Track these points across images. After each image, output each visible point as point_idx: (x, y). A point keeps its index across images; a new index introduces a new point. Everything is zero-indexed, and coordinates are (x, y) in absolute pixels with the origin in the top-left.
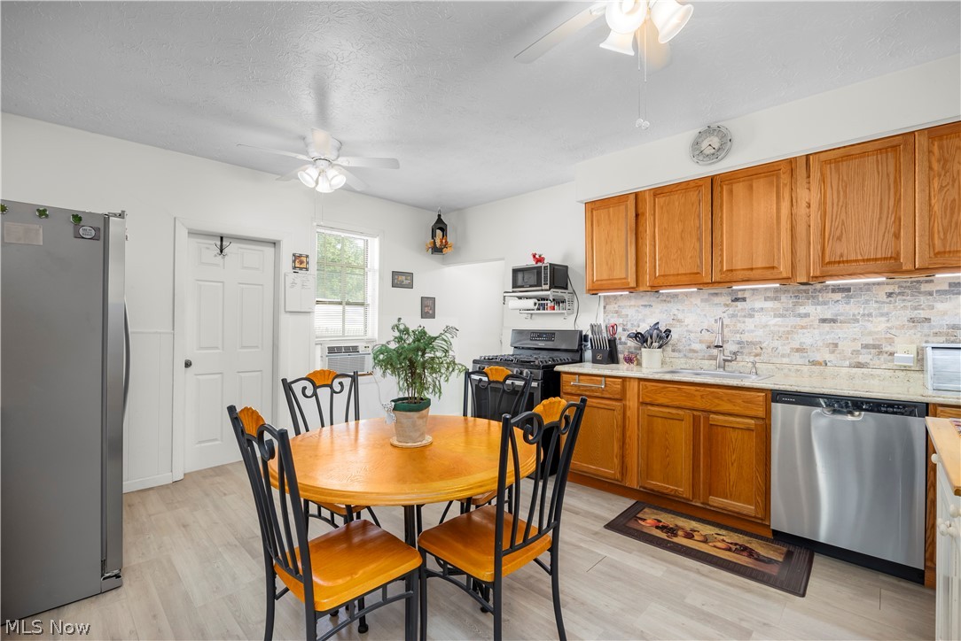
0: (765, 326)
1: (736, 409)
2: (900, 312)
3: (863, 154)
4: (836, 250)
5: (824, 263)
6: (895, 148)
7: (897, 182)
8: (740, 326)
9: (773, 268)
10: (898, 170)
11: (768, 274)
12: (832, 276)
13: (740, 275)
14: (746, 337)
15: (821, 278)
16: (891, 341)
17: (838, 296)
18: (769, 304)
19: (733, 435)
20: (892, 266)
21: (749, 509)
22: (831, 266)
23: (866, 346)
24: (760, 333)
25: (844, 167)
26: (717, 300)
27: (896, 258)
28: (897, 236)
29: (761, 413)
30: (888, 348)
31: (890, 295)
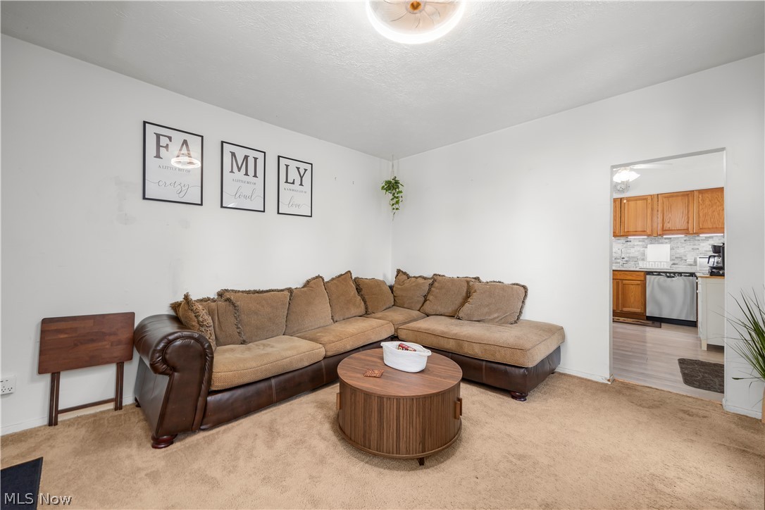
0: (639, 251)
1: (634, 278)
2: (689, 247)
3: (677, 196)
4: (667, 226)
5: (663, 230)
6: (688, 195)
7: (688, 205)
8: (629, 251)
9: (644, 231)
10: (688, 202)
11: (643, 233)
12: (666, 234)
13: (631, 233)
14: (631, 255)
15: (661, 235)
16: (685, 256)
17: (667, 241)
18: (641, 243)
19: (632, 287)
20: (686, 232)
21: (638, 310)
22: (665, 231)
23: (676, 258)
24: (637, 253)
25: (671, 199)
26: (619, 241)
27: (688, 229)
28: (688, 223)
29: (642, 279)
30: (685, 258)
31: (685, 240)
